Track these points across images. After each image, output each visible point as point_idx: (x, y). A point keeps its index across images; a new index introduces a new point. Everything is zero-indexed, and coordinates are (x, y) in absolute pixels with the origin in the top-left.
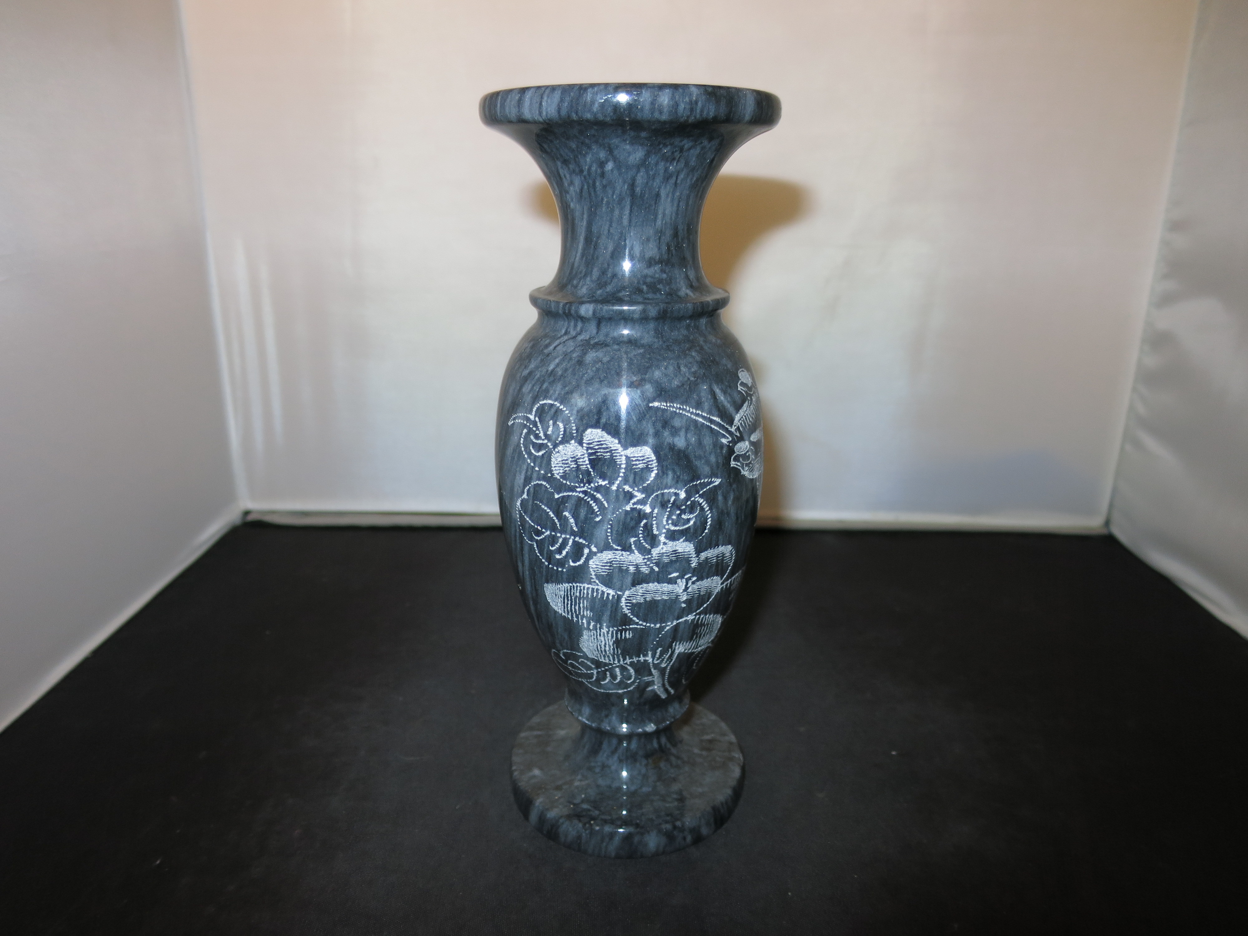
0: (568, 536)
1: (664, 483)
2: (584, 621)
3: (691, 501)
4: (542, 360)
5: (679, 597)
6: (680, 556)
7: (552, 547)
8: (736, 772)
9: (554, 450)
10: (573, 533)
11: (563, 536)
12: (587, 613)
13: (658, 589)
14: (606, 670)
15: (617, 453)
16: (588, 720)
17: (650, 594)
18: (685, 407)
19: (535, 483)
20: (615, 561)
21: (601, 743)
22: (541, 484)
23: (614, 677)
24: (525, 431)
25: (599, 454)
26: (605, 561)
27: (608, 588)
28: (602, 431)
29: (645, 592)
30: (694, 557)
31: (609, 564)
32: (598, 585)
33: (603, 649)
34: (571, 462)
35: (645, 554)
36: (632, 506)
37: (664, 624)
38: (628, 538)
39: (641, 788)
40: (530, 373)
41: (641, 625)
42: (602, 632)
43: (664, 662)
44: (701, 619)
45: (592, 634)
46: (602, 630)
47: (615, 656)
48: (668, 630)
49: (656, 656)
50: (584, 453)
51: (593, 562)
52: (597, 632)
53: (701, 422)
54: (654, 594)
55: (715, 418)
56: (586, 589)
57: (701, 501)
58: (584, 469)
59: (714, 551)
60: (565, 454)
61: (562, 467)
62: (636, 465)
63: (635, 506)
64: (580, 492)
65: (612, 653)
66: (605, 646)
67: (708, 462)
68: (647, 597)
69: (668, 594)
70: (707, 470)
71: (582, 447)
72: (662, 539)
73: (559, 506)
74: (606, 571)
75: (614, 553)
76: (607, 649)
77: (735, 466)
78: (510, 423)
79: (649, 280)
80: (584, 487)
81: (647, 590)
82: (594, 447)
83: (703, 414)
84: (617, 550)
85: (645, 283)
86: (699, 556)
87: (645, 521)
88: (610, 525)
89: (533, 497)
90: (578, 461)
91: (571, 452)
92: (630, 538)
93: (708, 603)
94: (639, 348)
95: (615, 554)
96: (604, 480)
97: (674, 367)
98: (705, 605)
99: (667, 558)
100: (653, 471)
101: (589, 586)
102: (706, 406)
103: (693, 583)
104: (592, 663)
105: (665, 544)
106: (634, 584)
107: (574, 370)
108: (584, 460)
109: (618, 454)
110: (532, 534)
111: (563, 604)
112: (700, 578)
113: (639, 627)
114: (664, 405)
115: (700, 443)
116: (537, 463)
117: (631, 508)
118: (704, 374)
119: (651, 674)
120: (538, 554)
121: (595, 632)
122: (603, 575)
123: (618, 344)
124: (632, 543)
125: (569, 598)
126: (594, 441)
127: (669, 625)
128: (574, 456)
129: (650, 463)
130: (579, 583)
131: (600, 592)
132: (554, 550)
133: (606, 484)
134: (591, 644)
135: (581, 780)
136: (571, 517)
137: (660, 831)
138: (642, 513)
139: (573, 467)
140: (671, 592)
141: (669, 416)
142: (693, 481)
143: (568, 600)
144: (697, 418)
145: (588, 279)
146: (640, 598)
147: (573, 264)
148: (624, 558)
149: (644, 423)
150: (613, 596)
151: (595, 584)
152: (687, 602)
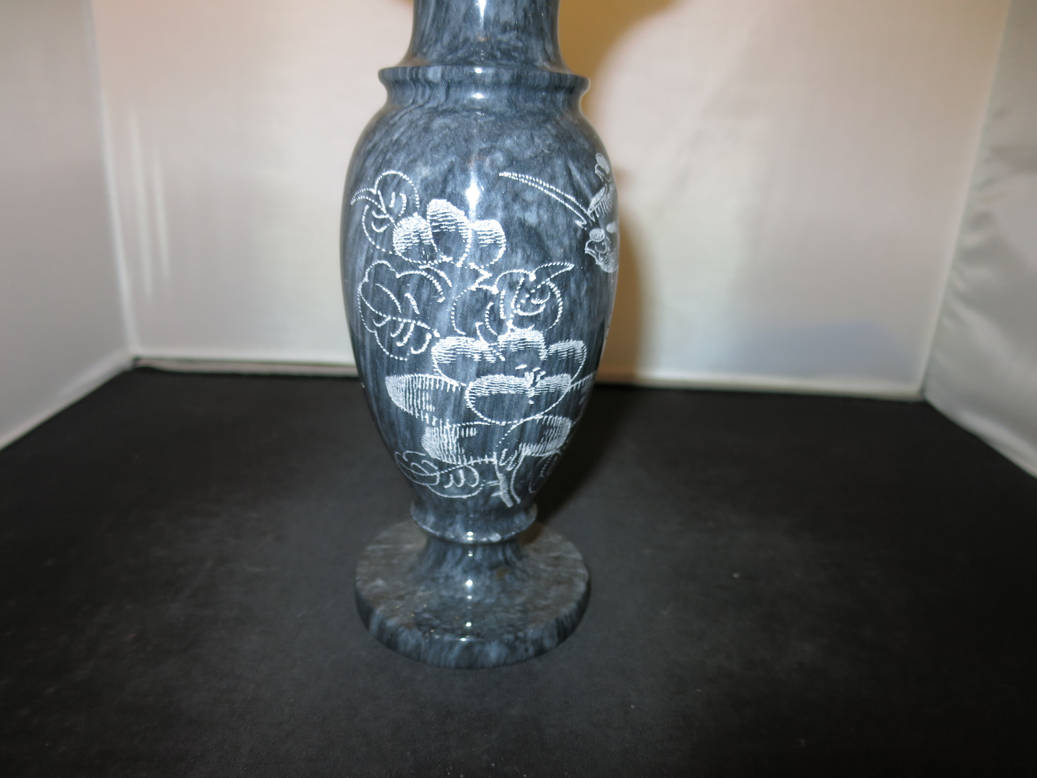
0: (410, 321)
1: (513, 262)
2: (427, 416)
3: (542, 285)
4: (387, 131)
5: (526, 393)
6: (529, 346)
7: (393, 334)
8: (581, 587)
9: (396, 224)
10: (415, 317)
11: (405, 321)
12: (429, 408)
13: (504, 382)
14: (450, 472)
15: (463, 226)
16: (432, 528)
17: (495, 386)
18: (537, 180)
19: (376, 263)
20: (459, 348)
21: (445, 554)
22: (383, 264)
23: (457, 480)
24: (367, 207)
25: (443, 227)
26: (449, 348)
27: (451, 379)
28: (447, 201)
29: (490, 384)
30: (544, 349)
31: (452, 352)
32: (440, 375)
33: (446, 449)
34: (414, 236)
35: (491, 341)
36: (478, 286)
37: (510, 422)
38: (472, 323)
39: (484, 599)
40: (374, 147)
41: (486, 421)
42: (445, 428)
43: (510, 465)
44: (549, 419)
45: (435, 431)
46: (444, 426)
47: (459, 456)
48: (514, 429)
49: (502, 458)
50: (427, 227)
51: (436, 350)
52: (439, 428)
53: (554, 198)
54: (500, 387)
55: (569, 197)
56: (428, 380)
57: (552, 285)
58: (427, 244)
59: (565, 345)
60: (408, 228)
61: (404, 243)
62: (483, 240)
63: (481, 287)
64: (422, 270)
65: (455, 453)
66: (448, 445)
67: (561, 244)
68: (493, 390)
69: (515, 388)
70: (559, 252)
71: (426, 219)
72: (509, 324)
73: (400, 287)
74: (449, 359)
75: (458, 339)
76: (450, 448)
77: (590, 253)
78: (352, 203)
79: (503, 46)
80: (426, 264)
81: (493, 382)
82: (439, 220)
83: (557, 190)
84: (461, 335)
85: (499, 49)
86: (549, 348)
87: (491, 304)
88: (455, 307)
89: (374, 279)
90: (421, 235)
91: (414, 226)
92: (475, 322)
93: (557, 403)
94: (490, 115)
95: (458, 341)
96: (448, 255)
97: (527, 137)
98: (554, 405)
99: (514, 348)
100: (501, 247)
101: (432, 377)
102: (561, 182)
103: (542, 378)
104: (435, 464)
105: (512, 330)
106: (479, 375)
107: (419, 137)
108: (427, 234)
109: (464, 228)
110: (373, 321)
111: (404, 398)
112: (550, 374)
113: (483, 423)
114: (515, 176)
115: (552, 221)
116: (378, 241)
117: (477, 288)
118: (559, 148)
119: (495, 478)
120: (379, 344)
121: (437, 429)
122: (446, 364)
123: (468, 111)
124: (477, 328)
125: (411, 391)
126: (438, 212)
127: (515, 424)
128: (417, 230)
129: (498, 239)
130: (421, 373)
131: (443, 383)
132: (396, 337)
133: (450, 261)
134: (433, 443)
135: (423, 591)
136: (413, 299)
137: (501, 642)
138: (488, 294)
139: (416, 243)
140: (518, 386)
141: (520, 188)
142: (543, 262)
143: (409, 393)
144: (550, 194)
145: (439, 45)
146: (485, 391)
147: (423, 32)
148: (469, 345)
149: (493, 194)
150: (457, 388)
151: (437, 374)
152: (536, 398)
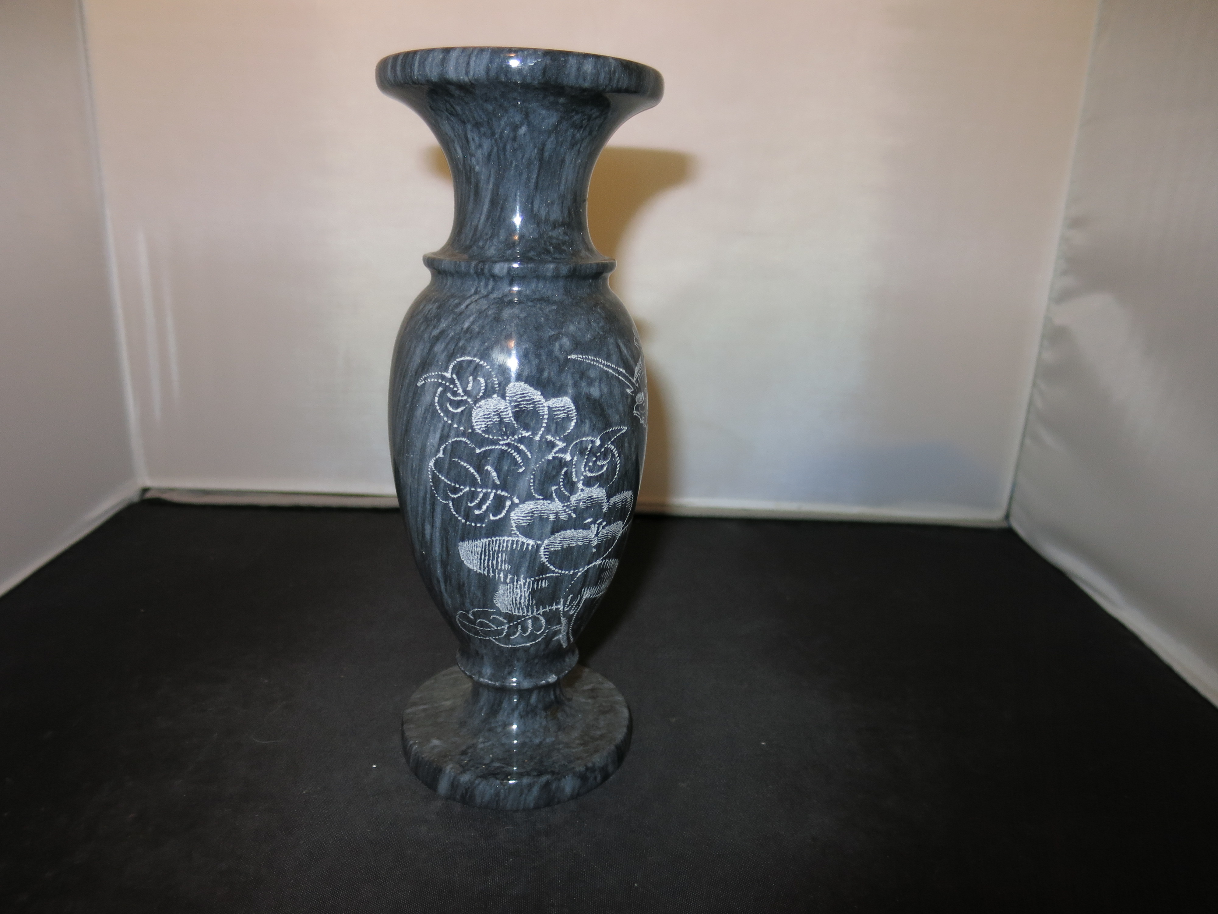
0: (489, 491)
1: (583, 431)
2: (502, 575)
3: (605, 448)
4: (454, 319)
5: (591, 542)
6: (595, 502)
7: (471, 503)
8: (625, 713)
9: (475, 405)
10: (495, 487)
11: (484, 491)
12: (505, 567)
13: (574, 536)
14: (519, 624)
15: (540, 404)
16: (490, 680)
17: (566, 541)
18: (598, 359)
19: (453, 440)
20: (536, 511)
21: (501, 703)
22: (461, 441)
23: (524, 630)
24: (440, 389)
25: (522, 406)
26: (527, 512)
27: (528, 539)
28: (525, 383)
29: (563, 539)
30: (605, 503)
31: (530, 514)
32: (518, 536)
33: (518, 602)
34: (494, 415)
35: (564, 502)
36: (554, 455)
37: (577, 570)
38: (550, 487)
39: (544, 740)
40: (442, 332)
41: (557, 573)
42: (519, 584)
43: (573, 609)
44: (603, 563)
45: (509, 587)
46: (519, 582)
47: (530, 607)
48: (579, 576)
49: (567, 603)
50: (507, 407)
51: (515, 514)
52: (513, 584)
53: (611, 373)
54: (571, 540)
55: (621, 370)
56: (505, 542)
57: (612, 447)
58: (507, 422)
59: (620, 496)
60: (487, 409)
61: (484, 421)
62: (557, 415)
63: (557, 455)
64: (503, 445)
65: (527, 605)
66: (520, 598)
67: (617, 411)
68: (564, 544)
69: (582, 539)
70: (617, 418)
71: (505, 400)
72: (580, 485)
73: (481, 461)
74: (527, 521)
75: (535, 503)
76: (522, 601)
77: (636, 415)
78: (419, 384)
79: (554, 241)
80: (507, 439)
81: (565, 537)
82: (518, 400)
83: (613, 366)
84: (539, 499)
85: (551, 244)
86: (610, 501)
87: (565, 469)
88: (534, 475)
89: (450, 455)
90: (501, 414)
91: (494, 406)
92: (552, 486)
93: (612, 547)
94: (552, 304)
95: (536, 504)
96: (527, 432)
97: (586, 322)
98: (610, 550)
99: (584, 505)
100: (573, 420)
101: (510, 538)
102: (614, 357)
103: (603, 528)
104: (504, 618)
105: (582, 490)
106: (553, 533)
107: (491, 326)
108: (507, 413)
109: (541, 406)
110: (448, 493)
111: (479, 561)
112: (609, 524)
113: (554, 575)
114: (580, 358)
115: (611, 393)
116: (456, 420)
117: (553, 457)
118: (610, 329)
119: (559, 623)
120: (454, 513)
121: (512, 585)
122: (524, 526)
123: (532, 301)
124: (553, 492)
125: (487, 554)
126: (517, 393)
127: (581, 571)
128: (497, 410)
129: (570, 413)
130: (499, 536)
131: (520, 543)
132: (474, 506)
133: (529, 435)
134: (506, 598)
135: (484, 742)
136: (493, 471)
137: (574, 774)
138: (563, 461)
139: (496, 421)
140: (585, 537)
141: (585, 367)
142: (606, 429)
143: (485, 556)
144: (608, 370)
145: (495, 240)
146: (558, 546)
147: (477, 226)
148: (545, 507)
149: (564, 375)
150: (533, 546)
151: (515, 536)
152: (598, 547)
